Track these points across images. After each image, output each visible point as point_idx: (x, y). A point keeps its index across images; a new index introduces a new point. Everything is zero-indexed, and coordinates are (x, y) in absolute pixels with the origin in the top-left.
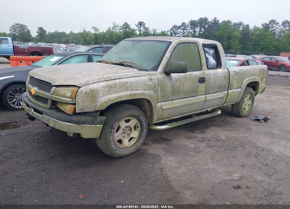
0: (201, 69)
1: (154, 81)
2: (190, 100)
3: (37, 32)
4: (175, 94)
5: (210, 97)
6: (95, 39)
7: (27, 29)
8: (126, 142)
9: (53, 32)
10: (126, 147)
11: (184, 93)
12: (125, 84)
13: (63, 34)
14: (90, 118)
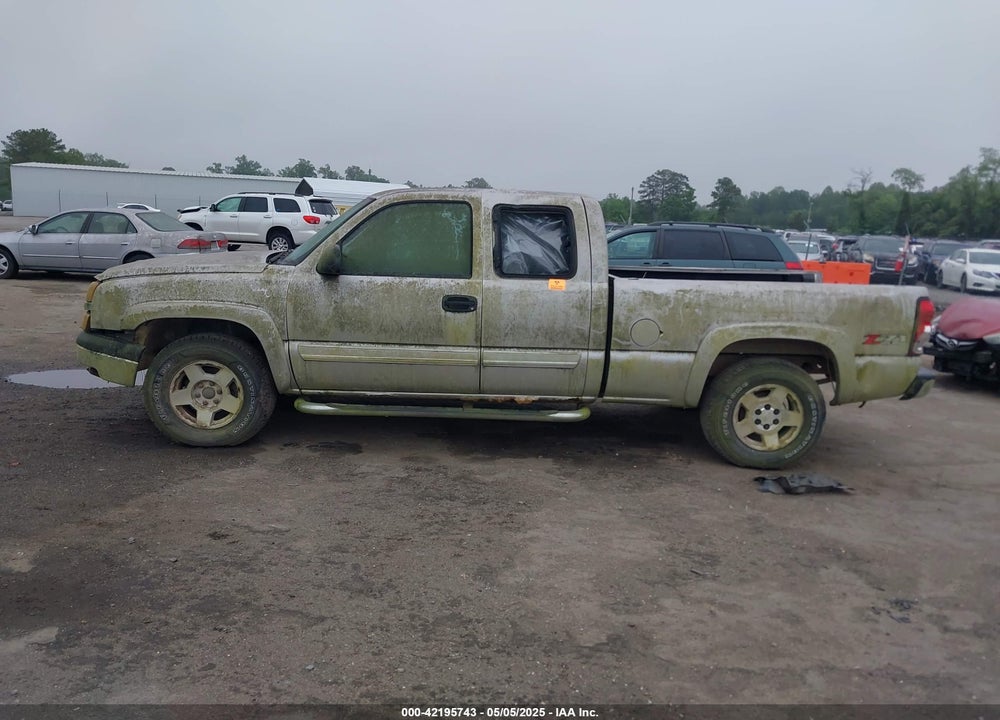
0: (468, 274)
1: (275, 286)
2: (410, 353)
3: (714, 194)
4: (347, 327)
5: (493, 356)
6: (902, 212)
7: (687, 186)
8: (205, 416)
9: (766, 193)
10: (205, 429)
11: (383, 329)
12: (191, 284)
13: (800, 197)
14: (111, 342)
